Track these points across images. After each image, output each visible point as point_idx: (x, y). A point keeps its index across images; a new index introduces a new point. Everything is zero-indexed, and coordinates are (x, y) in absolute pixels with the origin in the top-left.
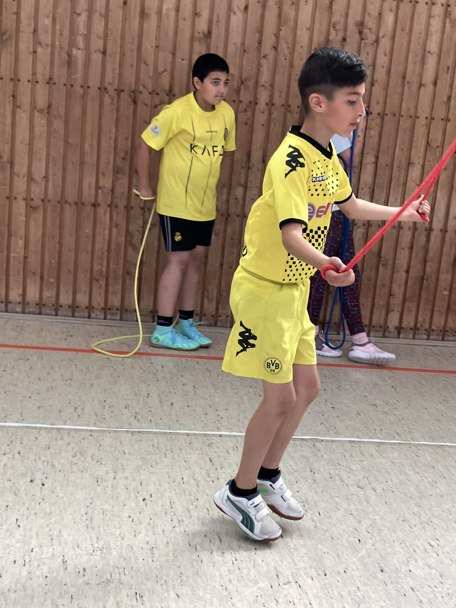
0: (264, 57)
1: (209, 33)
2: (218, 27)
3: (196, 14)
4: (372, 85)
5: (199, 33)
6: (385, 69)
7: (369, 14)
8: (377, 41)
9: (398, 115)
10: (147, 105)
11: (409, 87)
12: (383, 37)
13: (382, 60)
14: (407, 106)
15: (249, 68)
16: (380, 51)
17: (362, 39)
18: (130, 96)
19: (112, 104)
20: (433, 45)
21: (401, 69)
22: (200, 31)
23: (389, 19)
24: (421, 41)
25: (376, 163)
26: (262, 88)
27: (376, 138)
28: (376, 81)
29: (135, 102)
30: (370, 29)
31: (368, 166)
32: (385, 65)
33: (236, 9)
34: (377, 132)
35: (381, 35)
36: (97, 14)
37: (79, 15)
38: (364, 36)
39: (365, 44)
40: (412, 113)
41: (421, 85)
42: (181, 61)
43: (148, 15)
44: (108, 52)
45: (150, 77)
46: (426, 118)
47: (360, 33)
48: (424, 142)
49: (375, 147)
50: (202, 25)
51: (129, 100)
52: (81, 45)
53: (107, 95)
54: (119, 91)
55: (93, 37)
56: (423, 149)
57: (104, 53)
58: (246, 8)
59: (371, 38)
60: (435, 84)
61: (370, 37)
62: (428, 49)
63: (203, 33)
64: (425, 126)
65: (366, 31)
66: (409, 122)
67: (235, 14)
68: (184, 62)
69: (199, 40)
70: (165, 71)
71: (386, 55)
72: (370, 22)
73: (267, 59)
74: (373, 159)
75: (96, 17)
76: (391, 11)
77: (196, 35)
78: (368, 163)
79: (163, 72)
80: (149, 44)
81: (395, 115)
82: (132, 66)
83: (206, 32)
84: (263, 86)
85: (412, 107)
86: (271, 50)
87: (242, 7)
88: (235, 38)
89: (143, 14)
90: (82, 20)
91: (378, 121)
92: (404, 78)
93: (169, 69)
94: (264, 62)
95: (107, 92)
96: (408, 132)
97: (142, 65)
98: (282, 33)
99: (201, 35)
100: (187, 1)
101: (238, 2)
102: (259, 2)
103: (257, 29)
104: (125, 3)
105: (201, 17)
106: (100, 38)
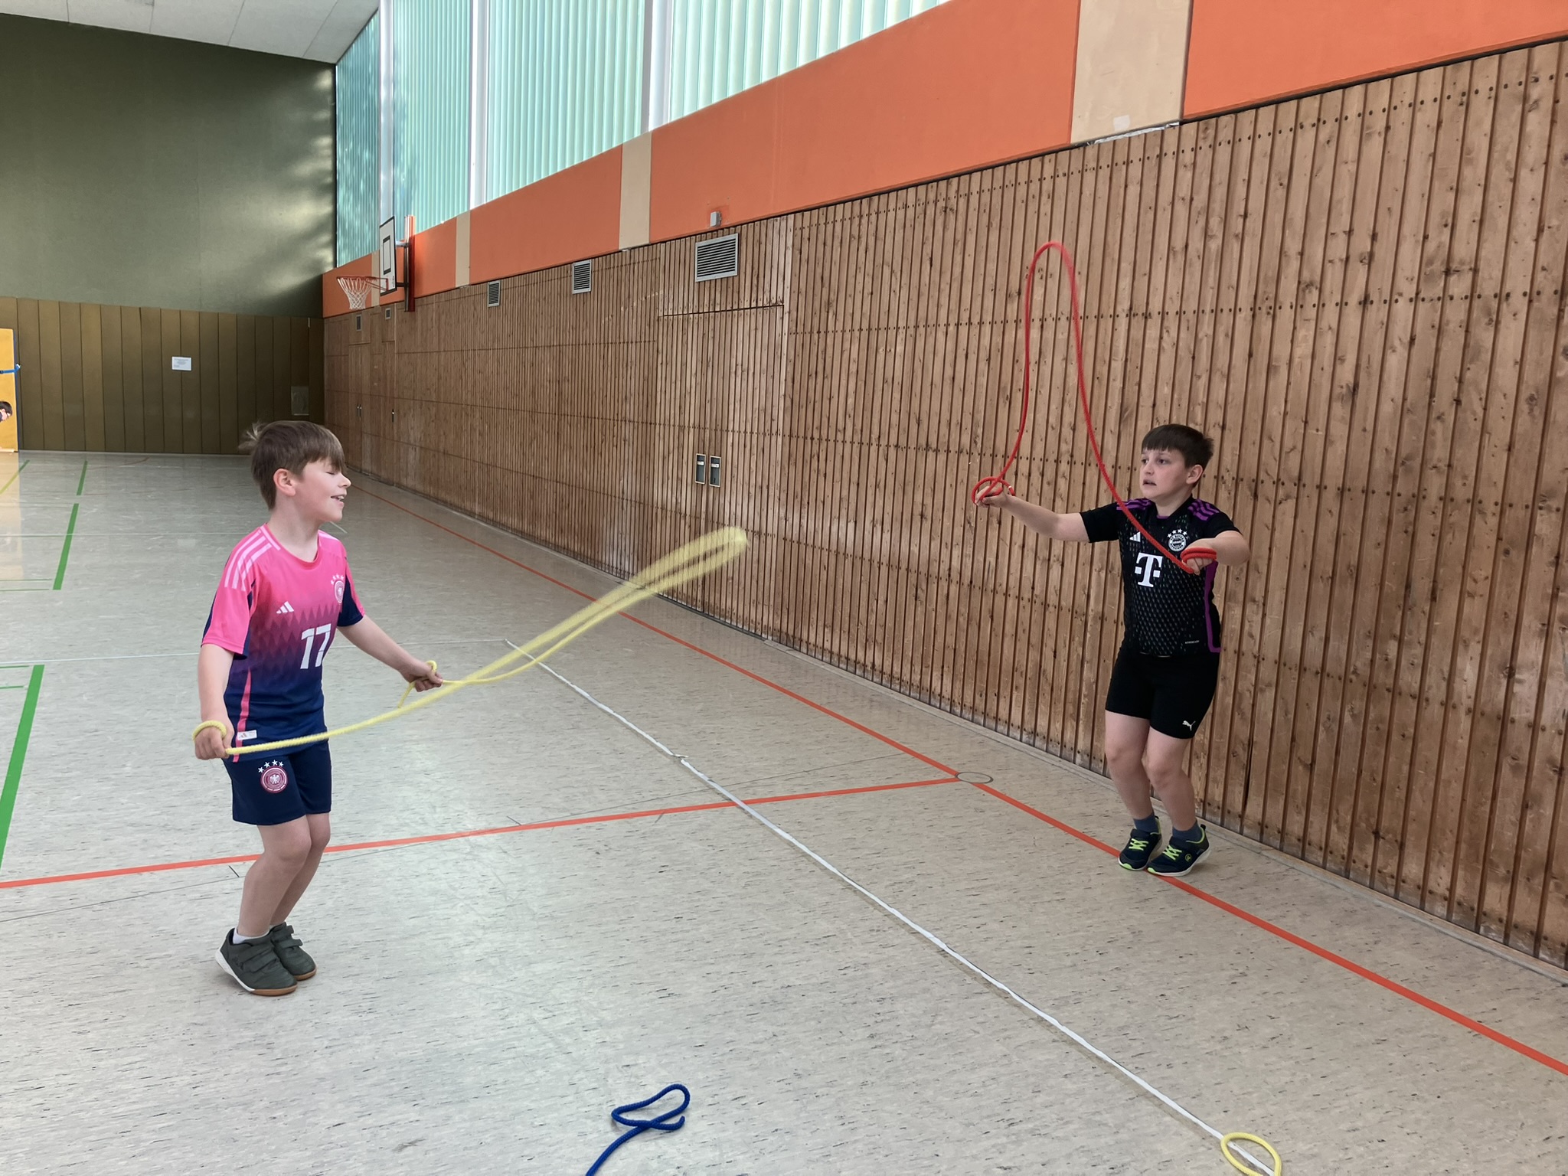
0: (1439, 418)
2: (1369, 374)
3: (1338, 359)
5: (1342, 387)
10: (1269, 501)
15: (1414, 438)
19: (1229, 498)
22: (1342, 384)
26: (1434, 471)
29: (1256, 496)
33: (1397, 343)
36: (1218, 373)
37: (1199, 377)
42: (1315, 432)
44: (1228, 424)
50: (1346, 374)
51: (1249, 493)
53: (1223, 486)
54: (1237, 480)
55: (1212, 406)
57: (1223, 428)
58: (1412, 340)
63: (1347, 385)
69: (1342, 398)
70: (1294, 448)
73: (1443, 421)
77: (1337, 391)
79: (1292, 450)
80: (1275, 411)
82: (1254, 443)
83: (1351, 386)
84: (1435, 467)
86: (1452, 404)
87: (1407, 339)
88: (1393, 388)
89: (1270, 368)
90: (1202, 383)
93: (1299, 446)
94: (1438, 427)
95: (1224, 483)
97: (1266, 442)
98: (1468, 375)
99: (1344, 390)
100: (1329, 339)
101: (1400, 331)
102: (1433, 327)
103: (1429, 372)
104: (1250, 355)
105: (1346, 362)
106: (1221, 407)
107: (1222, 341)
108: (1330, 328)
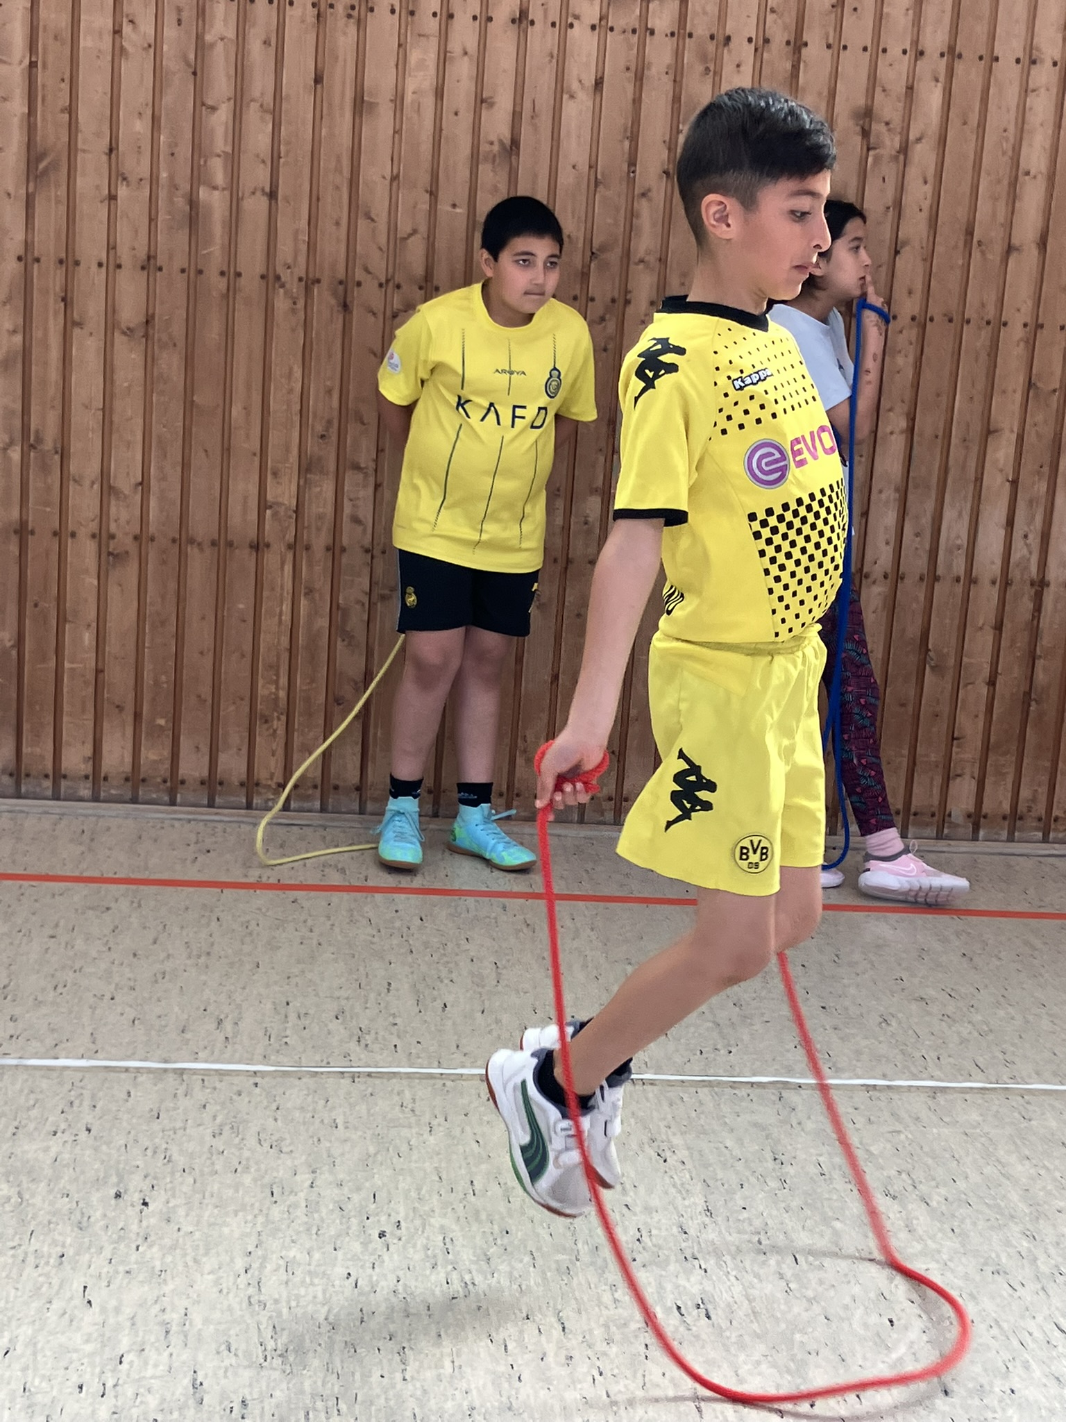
0: (643, 195)
1: (515, 142)
2: (536, 128)
3: (482, 101)
4: (897, 252)
5: (492, 143)
6: (925, 214)
7: (884, 90)
8: (904, 150)
9: (958, 321)
10: (374, 314)
11: (983, 253)
12: (919, 140)
13: (918, 193)
14: (980, 297)
15: (609, 221)
16: (913, 173)
17: (869, 149)
18: (335, 294)
19: (294, 311)
20: (1035, 157)
21: (962, 213)
22: (493, 138)
23: (931, 98)
24: (1008, 146)
25: (911, 430)
26: (641, 266)
27: (909, 372)
28: (905, 243)
29: (346, 307)
30: (887, 124)
31: (893, 437)
32: (926, 205)
33: (575, 86)
34: (911, 359)
35: (912, 137)
36: (254, 106)
37: (213, 109)
38: (872, 140)
39: (877, 159)
40: (991, 312)
41: (1010, 249)
42: (450, 209)
43: (373, 106)
44: (282, 192)
45: (381, 249)
46: (1025, 325)
47: (865, 133)
48: (1019, 381)
49: (908, 395)
50: (497, 125)
51: (333, 302)
52: (220, 177)
53: (281, 291)
54: (309, 283)
55: (246, 161)
56: (1018, 397)
57: (272, 195)
58: (599, 84)
59: (891, 143)
60: (1043, 243)
61: (888, 143)
62: (1023, 165)
63: (501, 142)
64: (1022, 345)
65: (877, 128)
66: (986, 334)
67: (572, 97)
68: (458, 210)
69: (493, 159)
70: (415, 232)
71: (926, 182)
72: (888, 108)
73: (650, 200)
74: (903, 424)
75: (252, 114)
76: (937, 80)
77: (484, 148)
78: (892, 433)
79: (410, 235)
80: (375, 173)
81: (951, 321)
82: (337, 224)
83: (508, 142)
84: (642, 261)
85: (991, 298)
86: (661, 178)
87: (590, 80)
88: (575, 151)
89: (361, 105)
90: (220, 120)
91: (912, 334)
92: (970, 233)
93: (423, 229)
94: (644, 207)
95: (283, 286)
96: (983, 357)
97: (362, 224)
99: (496, 148)
100: (463, 70)
101: (581, 70)
102: (628, 69)
103: (625, 130)
104: (318, 80)
105: (496, 107)
106: (263, 162)
107: (258, 53)
108: (466, 53)
